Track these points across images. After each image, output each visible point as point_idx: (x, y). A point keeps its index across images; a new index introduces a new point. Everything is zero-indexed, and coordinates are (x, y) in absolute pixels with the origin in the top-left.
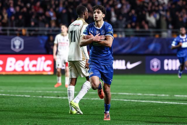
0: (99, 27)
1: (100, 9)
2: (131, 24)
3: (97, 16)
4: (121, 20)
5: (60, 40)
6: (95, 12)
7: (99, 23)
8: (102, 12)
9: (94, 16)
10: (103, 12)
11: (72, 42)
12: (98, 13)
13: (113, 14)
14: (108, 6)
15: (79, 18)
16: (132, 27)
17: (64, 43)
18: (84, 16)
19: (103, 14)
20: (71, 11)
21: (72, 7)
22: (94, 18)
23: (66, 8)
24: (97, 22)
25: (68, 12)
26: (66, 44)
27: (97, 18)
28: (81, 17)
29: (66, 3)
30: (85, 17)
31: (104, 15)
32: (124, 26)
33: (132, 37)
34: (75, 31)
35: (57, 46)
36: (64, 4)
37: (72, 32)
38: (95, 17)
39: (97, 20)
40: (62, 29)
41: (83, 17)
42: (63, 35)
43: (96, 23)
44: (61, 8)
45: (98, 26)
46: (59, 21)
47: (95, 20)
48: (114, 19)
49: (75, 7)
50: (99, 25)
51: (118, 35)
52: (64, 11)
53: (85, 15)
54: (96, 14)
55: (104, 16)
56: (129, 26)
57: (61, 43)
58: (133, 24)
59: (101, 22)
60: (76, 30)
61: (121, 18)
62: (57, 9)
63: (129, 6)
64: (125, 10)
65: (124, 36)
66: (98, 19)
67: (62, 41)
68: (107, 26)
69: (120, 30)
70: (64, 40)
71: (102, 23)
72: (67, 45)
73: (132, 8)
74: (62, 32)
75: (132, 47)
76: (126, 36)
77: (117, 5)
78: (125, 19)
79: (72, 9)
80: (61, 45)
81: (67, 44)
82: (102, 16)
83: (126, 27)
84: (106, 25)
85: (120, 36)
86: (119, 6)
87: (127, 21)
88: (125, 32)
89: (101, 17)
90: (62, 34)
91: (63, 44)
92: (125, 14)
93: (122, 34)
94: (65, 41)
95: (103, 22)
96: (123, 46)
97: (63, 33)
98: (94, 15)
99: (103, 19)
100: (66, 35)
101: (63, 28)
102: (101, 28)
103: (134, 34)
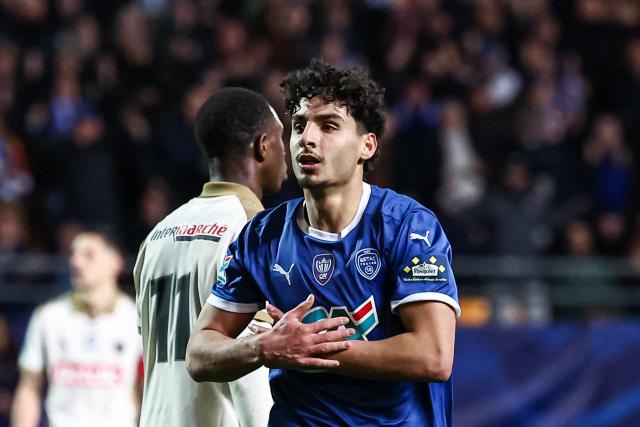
0: (334, 229)
1: (341, 96)
2: (591, 220)
3: (316, 152)
4: (517, 196)
5: (63, 345)
6: (302, 122)
7: (335, 200)
8: (357, 115)
9: (297, 151)
10: (367, 120)
11: (163, 358)
12: (327, 124)
13: (459, 154)
14: (416, 95)
15: (215, 181)
16: (605, 248)
17: (95, 369)
18: (252, 166)
19: (360, 133)
20: (137, 126)
21: (148, 96)
22: (297, 167)
23: (107, 107)
24: (320, 191)
25: (115, 139)
26: (107, 376)
27: (316, 161)
28: (231, 174)
29: (106, 69)
30: (266, 176)
31: (369, 138)
32: (539, 237)
33: (600, 325)
34: (185, 279)
35: (44, 387)
36: (87, 74)
37: (161, 286)
38: (303, 160)
39: (314, 178)
40: (79, 260)
41: (246, 174)
42: (87, 309)
43: (309, 203)
44: (66, 104)
45: (327, 219)
46: (54, 202)
47: (300, 176)
48: (464, 188)
49: (174, 97)
50: (334, 216)
51: (494, 307)
52: (89, 130)
53: (259, 158)
54: (313, 132)
55: (366, 146)
56: (580, 237)
57: (75, 367)
58: (612, 225)
59: (345, 196)
60: (190, 270)
61: (516, 176)
62: (35, 118)
63: (576, 89)
64: (550, 123)
65: (537, 312)
66: (326, 173)
67: (77, 353)
68: (397, 216)
69: (512, 265)
70: (91, 341)
71: (355, 200)
72: (118, 382)
73: (599, 104)
74: (78, 281)
75: (598, 401)
76: (560, 314)
77: (484, 79)
78: (544, 188)
79: (150, 113)
80: (74, 385)
81: (118, 371)
82: (354, 147)
83: (559, 247)
84: (386, 210)
85: (509, 314)
86: (503, 88)
87: (559, 199)
88: (552, 282)
89: (350, 161)
90: (80, 296)
91: (88, 376)
92: (547, 149)
93: (523, 302)
94: (105, 354)
95: (367, 188)
96: (536, 386)
97: (87, 289)
98: (295, 139)
99: (360, 168)
100: (110, 309)
101: (89, 255)
102: (345, 232)
103: (616, 296)
